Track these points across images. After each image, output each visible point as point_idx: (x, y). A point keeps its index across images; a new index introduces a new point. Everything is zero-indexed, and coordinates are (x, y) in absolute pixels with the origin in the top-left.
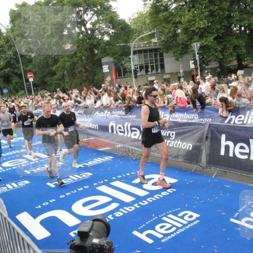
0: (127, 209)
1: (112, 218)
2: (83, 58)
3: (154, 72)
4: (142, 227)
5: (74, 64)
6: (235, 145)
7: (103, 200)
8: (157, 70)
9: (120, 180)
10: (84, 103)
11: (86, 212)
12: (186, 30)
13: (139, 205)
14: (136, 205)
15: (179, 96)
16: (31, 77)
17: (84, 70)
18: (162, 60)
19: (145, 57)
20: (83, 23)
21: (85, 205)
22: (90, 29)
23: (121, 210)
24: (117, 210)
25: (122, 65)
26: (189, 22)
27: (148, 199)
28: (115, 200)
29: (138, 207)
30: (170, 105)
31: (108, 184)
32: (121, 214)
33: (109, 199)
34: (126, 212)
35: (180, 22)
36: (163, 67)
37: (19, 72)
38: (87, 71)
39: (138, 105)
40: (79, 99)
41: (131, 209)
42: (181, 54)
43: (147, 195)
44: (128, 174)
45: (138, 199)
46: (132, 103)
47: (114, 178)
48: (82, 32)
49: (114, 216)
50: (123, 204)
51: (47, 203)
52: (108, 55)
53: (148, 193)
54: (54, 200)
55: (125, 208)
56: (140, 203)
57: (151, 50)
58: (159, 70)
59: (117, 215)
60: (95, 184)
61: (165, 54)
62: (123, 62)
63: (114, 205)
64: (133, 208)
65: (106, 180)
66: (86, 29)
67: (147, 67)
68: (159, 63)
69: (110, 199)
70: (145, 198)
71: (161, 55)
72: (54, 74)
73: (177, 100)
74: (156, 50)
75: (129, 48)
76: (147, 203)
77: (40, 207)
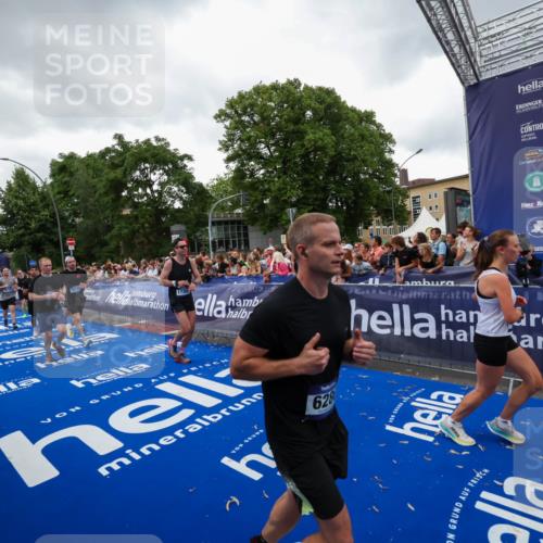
0: (210, 418)
1: (182, 436)
2: (147, 225)
3: (237, 248)
4: (237, 449)
5: (134, 233)
6: (371, 314)
7: (166, 405)
8: (240, 247)
9: (195, 373)
10: (144, 275)
11: (135, 426)
12: (275, 200)
13: (228, 410)
14: (224, 411)
15: (278, 261)
16: (71, 244)
17: (146, 241)
18: (246, 235)
19: (226, 230)
20: (149, 184)
21: (133, 414)
22: (157, 191)
23: (198, 420)
24: (190, 420)
25: (196, 237)
26: (279, 190)
27: (244, 401)
28: (187, 404)
29: (228, 414)
30: (265, 273)
31: (175, 381)
32: (199, 427)
33: (176, 404)
34: (207, 424)
35: (269, 190)
36: (247, 243)
37: (56, 239)
38: (150, 242)
39: (220, 275)
40: (136, 269)
41: (215, 417)
42: (270, 228)
43: (241, 395)
44: (208, 365)
45: (227, 401)
46: (211, 272)
47: (185, 371)
48: (147, 194)
49: (185, 432)
50: (201, 411)
51: (65, 414)
52: (178, 223)
53: (242, 391)
54: (78, 408)
55: (205, 417)
56: (231, 408)
57: (233, 222)
58: (243, 248)
59: (191, 430)
60: (153, 381)
61: (250, 227)
62: (198, 234)
63: (187, 413)
64: (220, 417)
65: (172, 375)
66: (152, 191)
67: (227, 243)
68: (242, 238)
69: (178, 404)
70: (238, 399)
71: (246, 228)
72: (105, 244)
73: (274, 266)
74: (239, 222)
75: (207, 217)
76: (241, 407)
77: (49, 420)
